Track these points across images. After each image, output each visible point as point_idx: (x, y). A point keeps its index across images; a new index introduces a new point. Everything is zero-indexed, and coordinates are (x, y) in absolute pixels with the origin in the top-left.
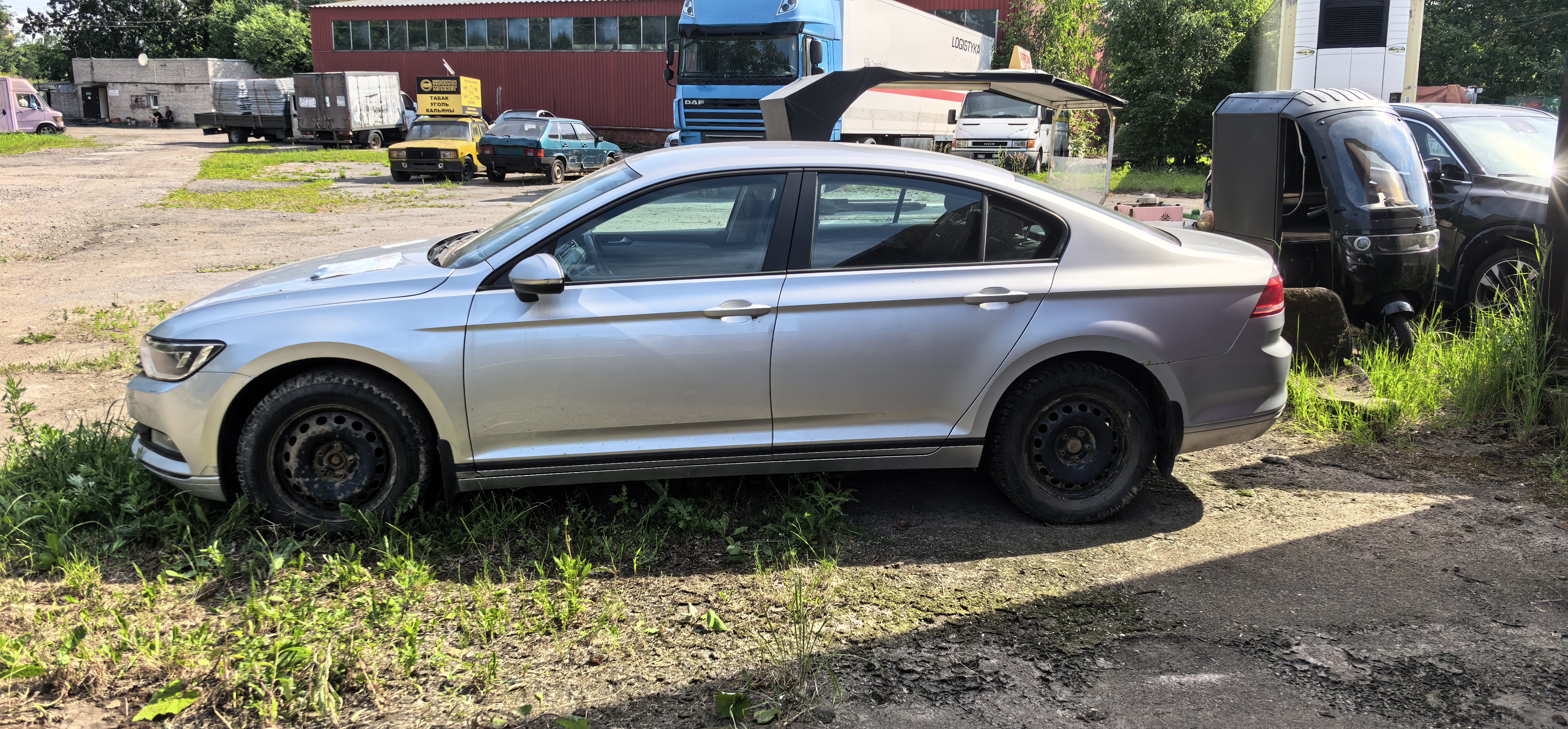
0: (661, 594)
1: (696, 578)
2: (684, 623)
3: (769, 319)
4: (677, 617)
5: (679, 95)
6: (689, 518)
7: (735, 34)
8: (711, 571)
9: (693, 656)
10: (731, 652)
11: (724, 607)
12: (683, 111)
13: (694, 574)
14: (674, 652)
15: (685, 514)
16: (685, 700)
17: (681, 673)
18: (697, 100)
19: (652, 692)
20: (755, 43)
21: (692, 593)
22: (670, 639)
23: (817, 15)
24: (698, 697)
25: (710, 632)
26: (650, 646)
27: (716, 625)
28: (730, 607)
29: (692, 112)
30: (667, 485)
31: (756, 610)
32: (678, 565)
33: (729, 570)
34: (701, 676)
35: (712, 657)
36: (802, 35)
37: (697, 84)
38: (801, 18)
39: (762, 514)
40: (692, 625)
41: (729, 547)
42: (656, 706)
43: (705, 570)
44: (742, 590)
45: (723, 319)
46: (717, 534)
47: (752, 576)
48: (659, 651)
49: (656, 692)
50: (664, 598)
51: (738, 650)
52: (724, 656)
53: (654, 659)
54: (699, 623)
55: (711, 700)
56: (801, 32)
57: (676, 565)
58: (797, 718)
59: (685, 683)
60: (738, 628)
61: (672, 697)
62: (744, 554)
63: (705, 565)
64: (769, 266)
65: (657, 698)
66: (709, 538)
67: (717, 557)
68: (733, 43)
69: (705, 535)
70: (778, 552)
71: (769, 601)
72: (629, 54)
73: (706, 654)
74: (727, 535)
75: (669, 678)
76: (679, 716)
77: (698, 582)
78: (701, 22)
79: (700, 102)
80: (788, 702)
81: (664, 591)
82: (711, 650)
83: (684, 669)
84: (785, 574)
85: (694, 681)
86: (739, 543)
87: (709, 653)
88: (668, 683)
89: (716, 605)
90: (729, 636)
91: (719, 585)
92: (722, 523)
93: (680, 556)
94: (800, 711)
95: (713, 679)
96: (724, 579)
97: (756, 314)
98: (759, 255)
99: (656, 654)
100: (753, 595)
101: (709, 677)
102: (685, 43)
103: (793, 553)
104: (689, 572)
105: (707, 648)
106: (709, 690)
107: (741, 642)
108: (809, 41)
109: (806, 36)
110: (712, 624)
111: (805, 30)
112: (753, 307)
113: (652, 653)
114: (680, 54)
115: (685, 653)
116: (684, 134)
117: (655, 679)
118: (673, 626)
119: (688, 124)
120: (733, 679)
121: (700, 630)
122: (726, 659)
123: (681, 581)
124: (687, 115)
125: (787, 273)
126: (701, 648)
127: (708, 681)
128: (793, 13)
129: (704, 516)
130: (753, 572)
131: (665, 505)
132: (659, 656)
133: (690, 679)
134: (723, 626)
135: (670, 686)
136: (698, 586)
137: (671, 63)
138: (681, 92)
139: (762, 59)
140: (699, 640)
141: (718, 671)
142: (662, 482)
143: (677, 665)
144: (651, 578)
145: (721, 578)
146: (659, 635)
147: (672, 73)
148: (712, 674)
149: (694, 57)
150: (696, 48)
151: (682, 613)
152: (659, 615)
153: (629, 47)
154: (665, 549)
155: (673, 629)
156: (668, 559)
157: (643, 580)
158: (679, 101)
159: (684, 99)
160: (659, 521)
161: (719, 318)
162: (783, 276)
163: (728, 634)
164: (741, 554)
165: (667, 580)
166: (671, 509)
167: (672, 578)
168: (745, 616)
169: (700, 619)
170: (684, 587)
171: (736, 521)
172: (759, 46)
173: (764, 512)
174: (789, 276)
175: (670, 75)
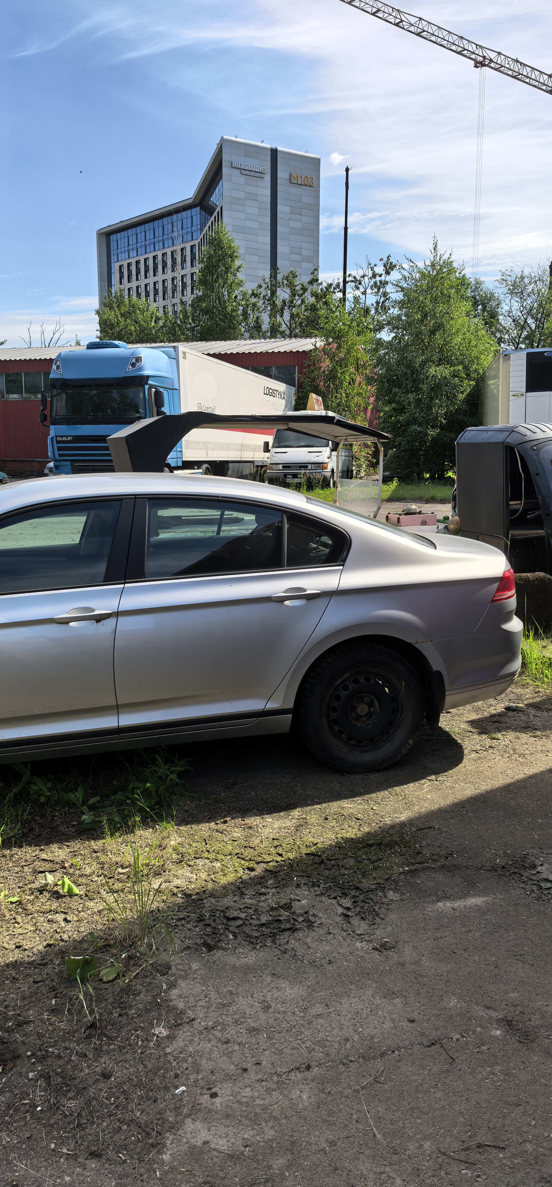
0: (24, 864)
1: (54, 847)
2: (41, 890)
3: (112, 621)
4: (37, 885)
5: (52, 433)
6: (48, 794)
7: (95, 386)
8: (68, 840)
9: (49, 921)
10: (82, 914)
11: (77, 872)
12: (56, 445)
13: (52, 843)
14: (32, 918)
15: (46, 790)
16: (40, 965)
17: (38, 939)
18: (67, 437)
19: (11, 959)
20: (112, 392)
21: (51, 861)
22: (30, 906)
23: (159, 370)
24: (51, 961)
25: (65, 896)
26: (11, 915)
27: (70, 889)
28: (83, 872)
29: (62, 446)
30: (29, 766)
31: (106, 873)
32: (40, 835)
33: (83, 837)
34: (56, 940)
35: (65, 920)
36: (148, 386)
37: (66, 424)
38: (146, 372)
39: (113, 784)
40: (50, 892)
41: (84, 817)
42: (14, 973)
43: (62, 838)
44: (94, 855)
45: (71, 624)
46: (74, 805)
47: (104, 841)
48: (19, 919)
49: (14, 960)
50: (26, 868)
51: (89, 912)
52: (76, 919)
53: (14, 927)
54: (56, 889)
55: (63, 962)
56: (147, 384)
57: (38, 836)
58: (138, 973)
59: (40, 948)
60: (89, 891)
61: (29, 963)
62: (96, 821)
63: (63, 834)
64: (109, 578)
65: (15, 965)
66: (67, 809)
67: (74, 825)
68: (94, 392)
69: (64, 807)
70: (125, 818)
71: (117, 863)
72: (15, 402)
73: (60, 917)
74: (82, 805)
75: (27, 944)
76: (33, 982)
77: (57, 849)
78: (67, 376)
79: (69, 439)
80: (130, 958)
81: (26, 861)
82: (65, 913)
83: (41, 934)
84: (130, 837)
85: (49, 945)
86: (92, 813)
87: (63, 916)
88: (25, 950)
89: (71, 871)
90: (82, 899)
91: (74, 851)
92: (78, 795)
93: (42, 827)
94: (141, 966)
95: (66, 942)
96: (79, 846)
97: (99, 619)
98: (101, 568)
99: (16, 922)
100: (103, 858)
101: (62, 940)
102: (55, 393)
103: (138, 819)
104: (49, 842)
105: (62, 912)
106: (62, 953)
107: (91, 904)
108: (153, 390)
109: (151, 386)
110: (66, 890)
111: (149, 382)
112: (96, 612)
113: (13, 921)
114: (52, 401)
115: (42, 919)
116: (58, 464)
117: (14, 947)
118: (32, 893)
119: (60, 455)
120: (82, 941)
121: (57, 896)
122: (78, 921)
123: (42, 850)
124: (59, 449)
125: (124, 583)
126: (57, 913)
127: (62, 944)
128: (140, 369)
129: (63, 790)
130: (104, 838)
131: (29, 782)
132: (19, 923)
133: (45, 943)
134: (76, 890)
135: (27, 952)
136: (56, 854)
137: (44, 409)
138: (53, 430)
139: (118, 404)
140: (55, 905)
141: (70, 934)
142: (25, 764)
143: (34, 931)
144: (15, 850)
145: (76, 845)
146: (20, 903)
147: (46, 416)
148: (65, 937)
149: (64, 403)
150: (64, 397)
151: (40, 881)
152: (21, 884)
153: (15, 396)
154: (28, 822)
155: (32, 897)
156: (31, 830)
157: (7, 852)
158: (52, 438)
159: (56, 437)
160: (23, 797)
161: (68, 623)
162: (122, 586)
163: (81, 897)
164: (94, 822)
165: (29, 850)
166: (33, 787)
167: (34, 848)
168: (96, 878)
169: (56, 885)
170: (44, 856)
171: (91, 791)
172: (115, 394)
173: (115, 783)
174: (126, 585)
175: (45, 418)
